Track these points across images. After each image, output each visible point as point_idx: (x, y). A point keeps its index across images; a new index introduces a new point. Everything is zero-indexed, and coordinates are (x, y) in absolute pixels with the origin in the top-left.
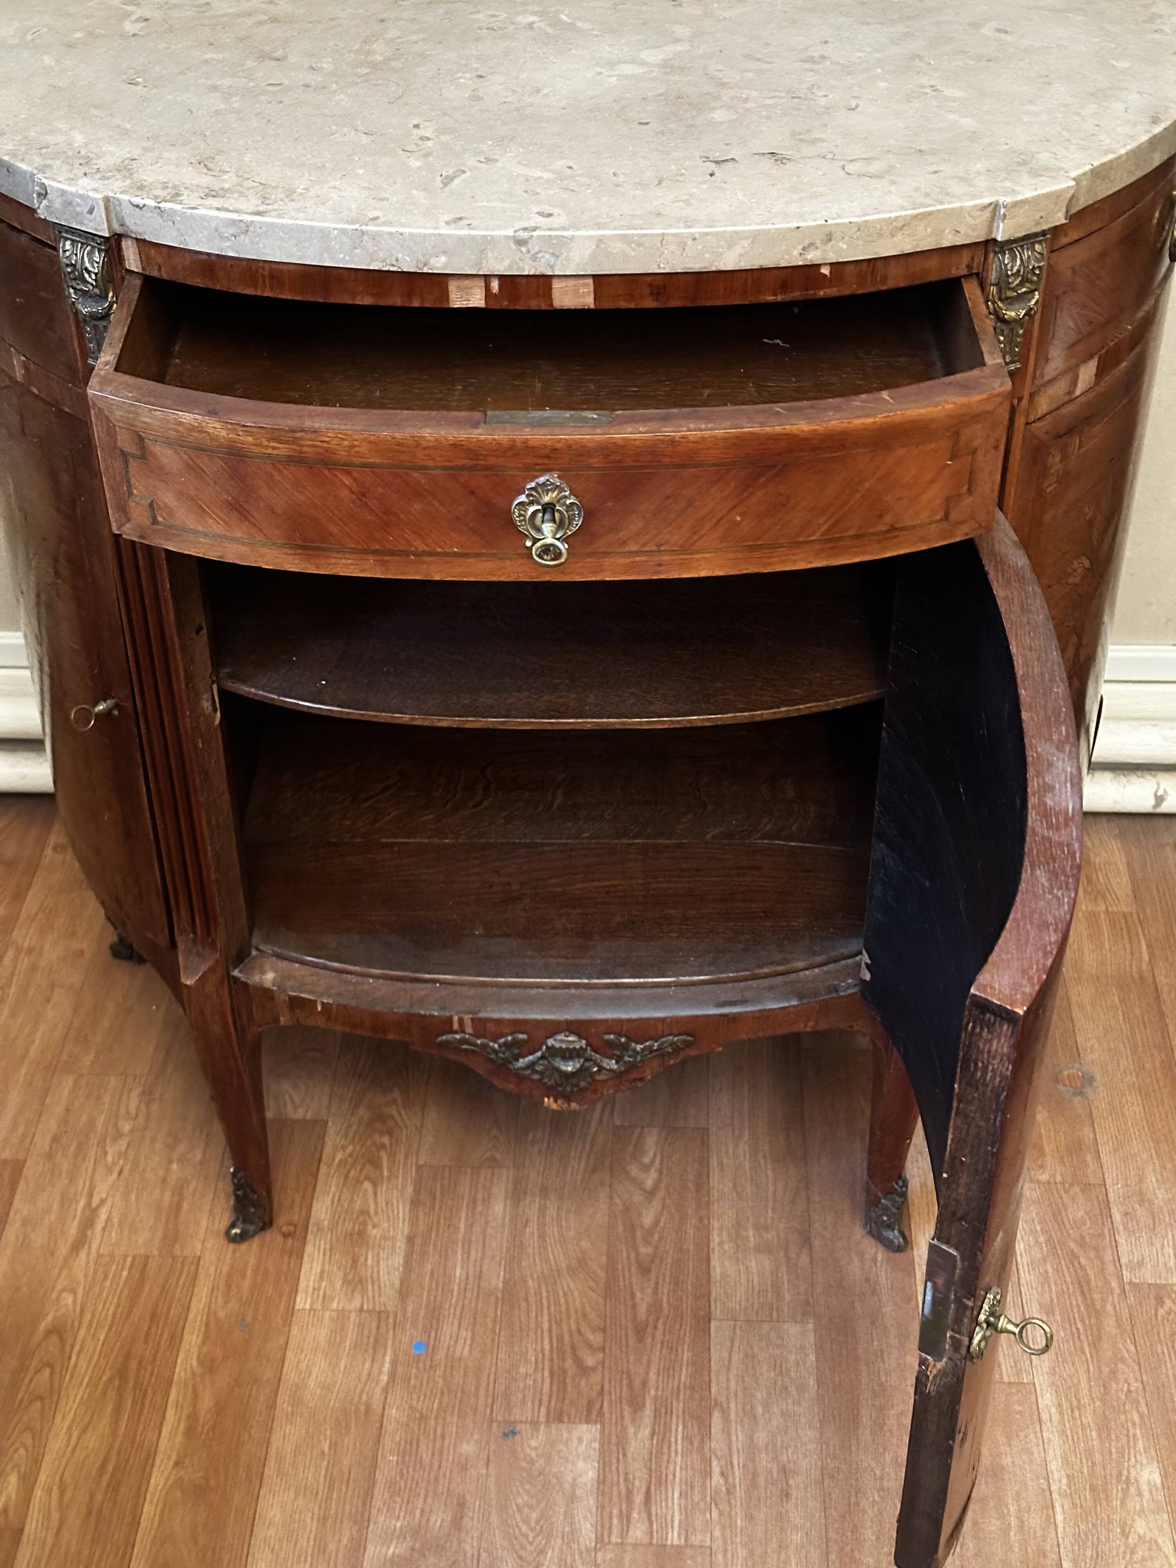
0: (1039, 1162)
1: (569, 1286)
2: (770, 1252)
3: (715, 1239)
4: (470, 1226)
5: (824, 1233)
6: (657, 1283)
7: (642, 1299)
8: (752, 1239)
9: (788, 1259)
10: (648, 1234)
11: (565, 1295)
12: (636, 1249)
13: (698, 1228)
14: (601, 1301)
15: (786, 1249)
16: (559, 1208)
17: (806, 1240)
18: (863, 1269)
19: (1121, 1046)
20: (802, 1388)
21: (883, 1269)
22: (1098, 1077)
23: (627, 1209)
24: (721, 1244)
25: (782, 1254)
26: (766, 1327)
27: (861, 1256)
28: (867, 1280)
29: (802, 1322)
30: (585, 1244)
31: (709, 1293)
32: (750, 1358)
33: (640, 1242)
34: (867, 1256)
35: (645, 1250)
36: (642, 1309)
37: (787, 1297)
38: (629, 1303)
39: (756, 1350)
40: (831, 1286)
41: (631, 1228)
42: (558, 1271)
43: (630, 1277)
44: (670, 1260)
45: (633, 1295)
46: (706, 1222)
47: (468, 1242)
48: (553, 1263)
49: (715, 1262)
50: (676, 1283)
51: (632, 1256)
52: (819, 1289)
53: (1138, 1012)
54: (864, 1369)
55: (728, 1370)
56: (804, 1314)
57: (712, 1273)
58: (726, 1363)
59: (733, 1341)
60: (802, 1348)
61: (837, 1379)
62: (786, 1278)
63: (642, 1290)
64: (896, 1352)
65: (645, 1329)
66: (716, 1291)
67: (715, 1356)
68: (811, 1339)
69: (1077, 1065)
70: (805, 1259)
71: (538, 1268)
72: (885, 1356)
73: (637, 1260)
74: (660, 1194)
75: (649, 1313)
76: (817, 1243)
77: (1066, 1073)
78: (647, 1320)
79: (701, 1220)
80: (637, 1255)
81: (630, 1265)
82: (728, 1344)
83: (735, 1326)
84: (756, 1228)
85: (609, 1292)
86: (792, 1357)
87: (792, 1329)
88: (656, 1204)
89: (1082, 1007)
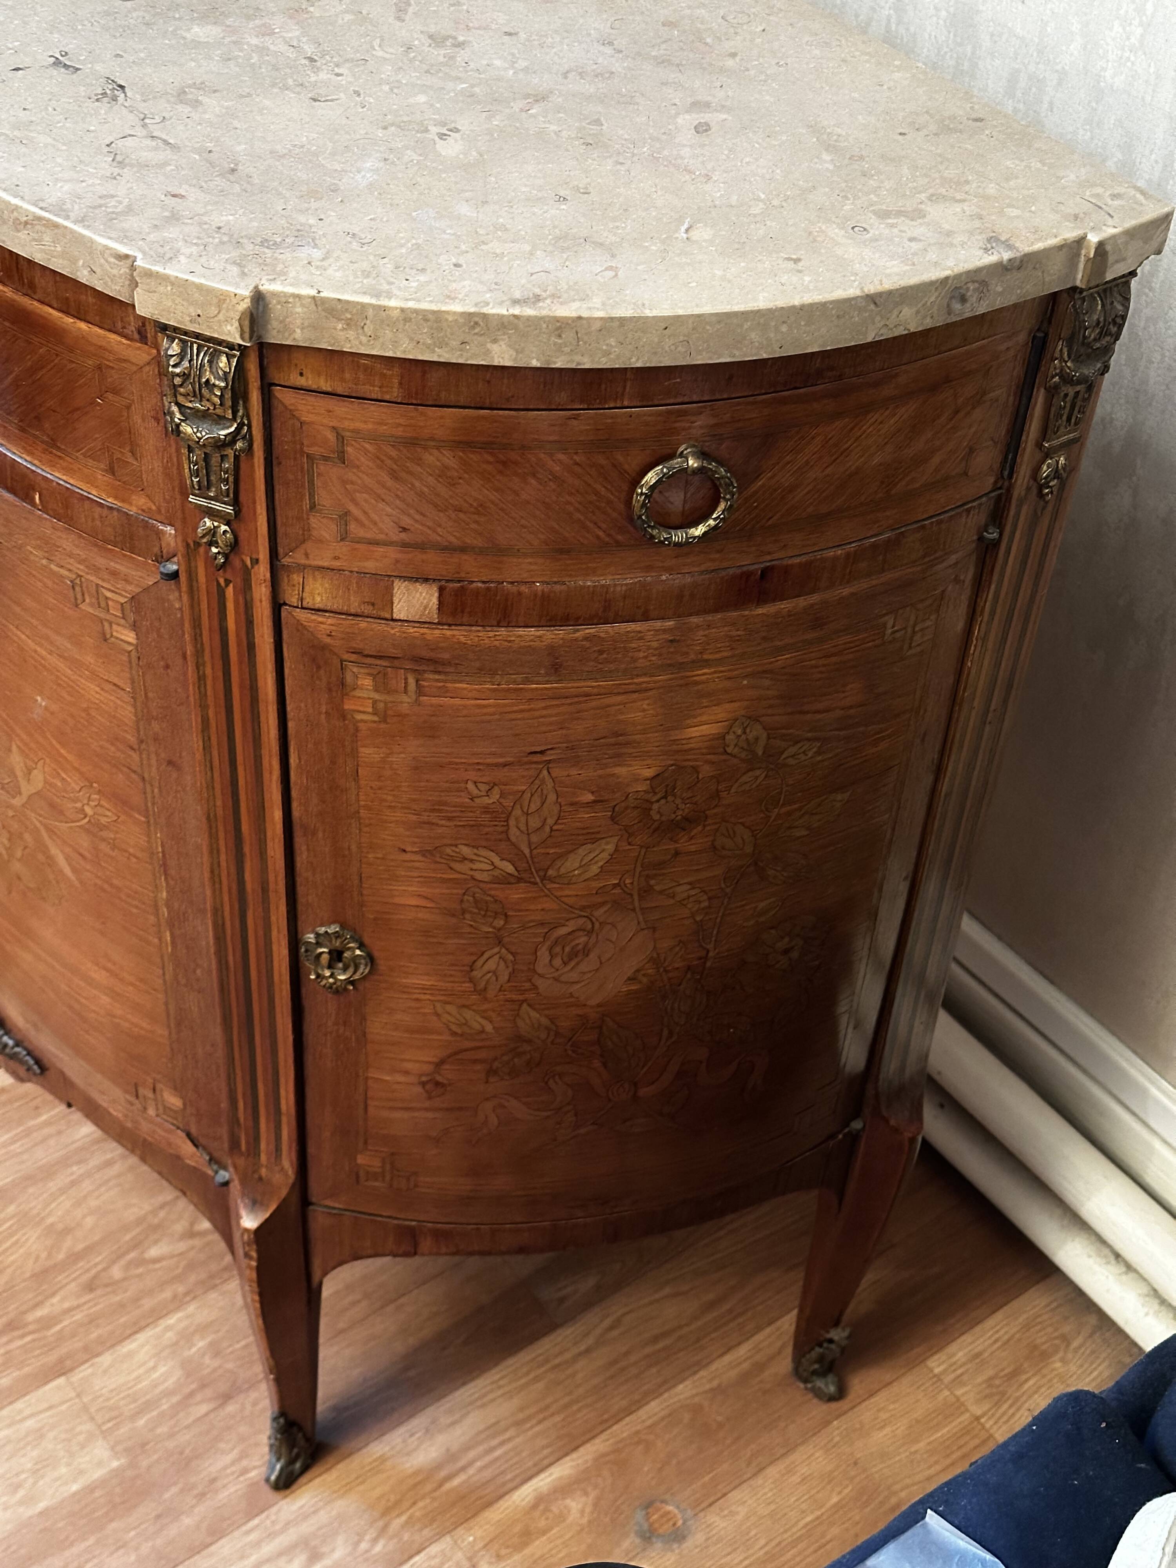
0: (503, 1552)
1: (27, 1240)
2: (188, 1375)
3: (171, 1320)
4: (47, 1123)
5: (249, 1407)
6: (78, 1306)
7: (52, 1305)
8: (194, 1350)
9: (191, 1394)
10: (141, 1262)
11: (17, 1242)
12: (114, 1262)
13: (175, 1297)
14: (28, 1275)
15: (203, 1386)
16: (119, 1176)
17: (226, 1398)
18: (225, 1468)
19: (762, 1542)
20: (28, 1500)
21: (238, 1487)
22: (689, 1543)
23: (155, 1228)
24: (168, 1328)
25: (193, 1386)
26: (88, 1427)
27: (243, 1456)
28: (214, 1480)
29: (117, 1453)
30: (89, 1221)
31: (98, 1355)
32: (39, 1435)
33: (123, 1262)
34: (245, 1463)
35: (116, 1272)
36: (39, 1313)
37: (141, 1422)
38: (40, 1298)
39: (51, 1435)
40: (181, 1453)
41: (136, 1244)
42: (43, 1219)
43: (74, 1279)
44: (118, 1298)
45: (54, 1294)
46: (188, 1298)
47: (28, 1133)
48: (47, 1211)
49: (141, 1337)
50: (92, 1321)
51: (100, 1267)
52: (170, 1444)
53: (835, 1531)
54: (91, 1541)
55: (9, 1426)
56: (126, 1450)
57: (128, 1341)
58: (18, 1418)
59: (51, 1408)
60: (81, 1472)
61: (61, 1525)
62: (165, 1407)
63: (63, 1300)
64: (133, 1558)
65: (18, 1328)
66: (106, 1359)
67: (19, 1405)
68: (98, 1474)
69: (690, 1513)
70: (204, 1408)
71: (33, 1204)
72: (121, 1551)
73: (99, 1273)
74: (197, 1242)
75: (39, 1320)
76: (231, 1408)
77: (670, 1508)
78: (30, 1323)
79: (187, 1294)
80: (104, 1270)
81: (88, 1270)
82: (45, 1405)
83: (71, 1399)
84: (211, 1344)
85: (42, 1276)
86: (63, 1470)
87: (100, 1450)
88: (182, 1246)
89: (790, 1471)
